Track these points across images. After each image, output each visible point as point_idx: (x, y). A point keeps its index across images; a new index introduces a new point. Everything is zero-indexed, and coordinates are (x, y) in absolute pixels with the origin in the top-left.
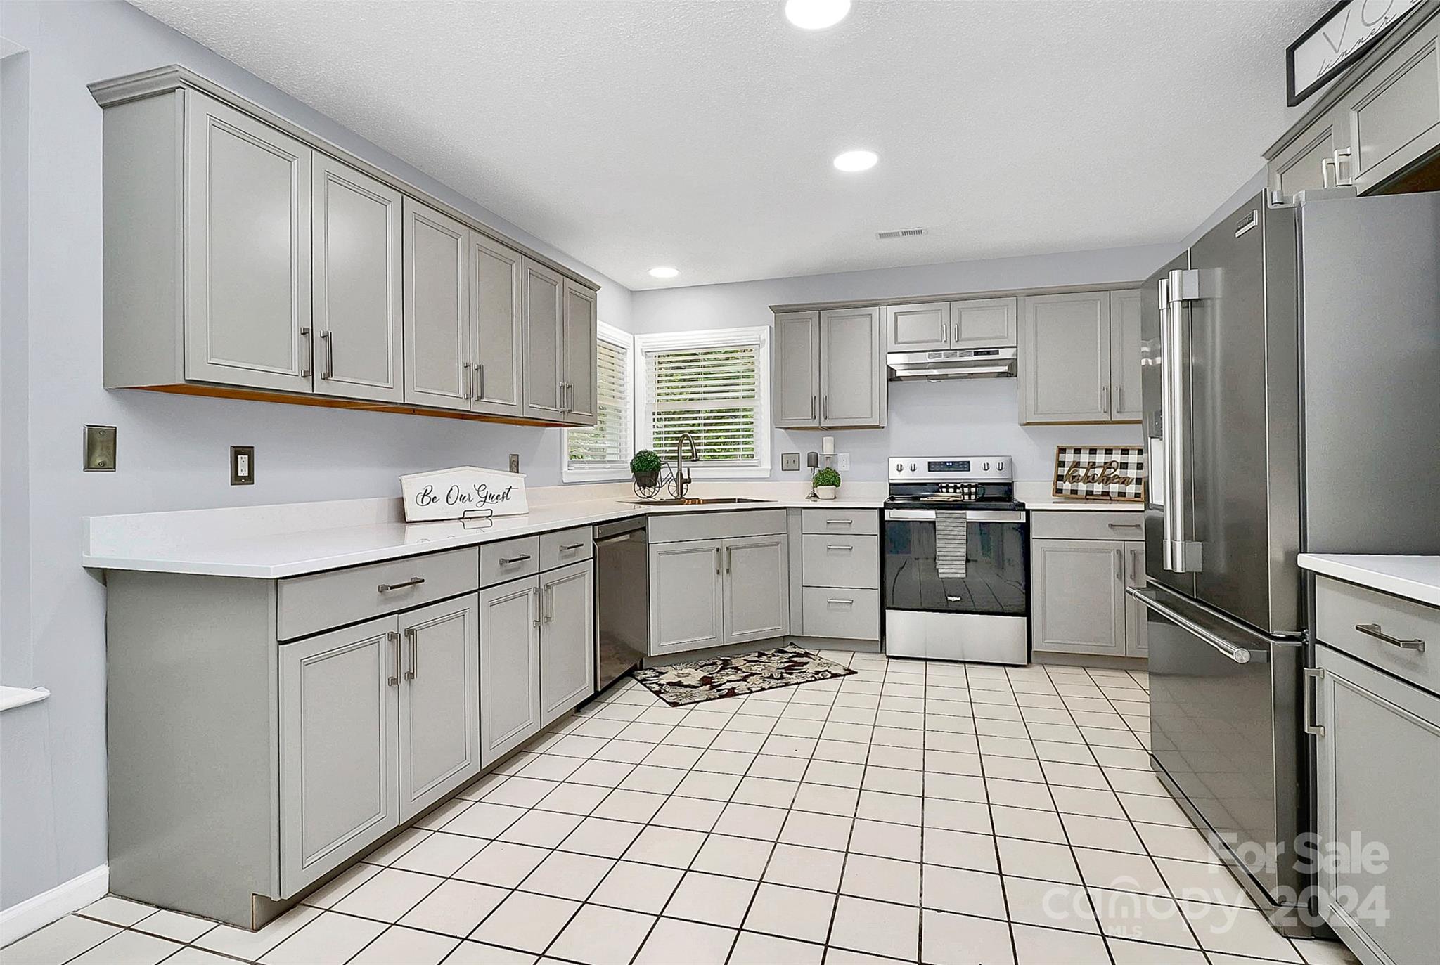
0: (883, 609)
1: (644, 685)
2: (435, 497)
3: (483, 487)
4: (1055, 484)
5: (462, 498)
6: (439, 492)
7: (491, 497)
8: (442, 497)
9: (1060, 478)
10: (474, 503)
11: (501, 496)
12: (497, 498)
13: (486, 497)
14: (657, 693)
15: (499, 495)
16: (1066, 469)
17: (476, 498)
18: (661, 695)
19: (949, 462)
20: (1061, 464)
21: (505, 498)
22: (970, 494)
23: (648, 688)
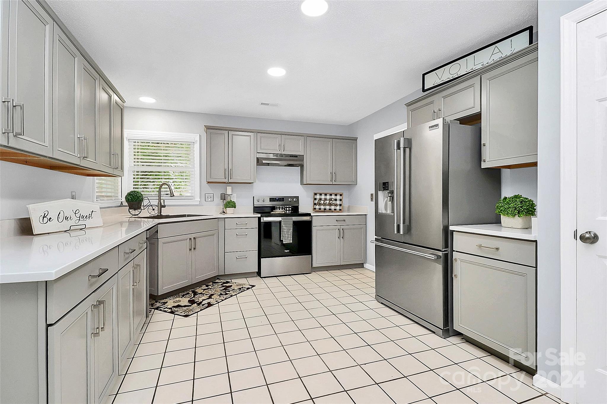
0: (260, 258)
1: (160, 310)
2: (50, 218)
3: (78, 211)
4: (314, 206)
5: (67, 218)
6: (53, 215)
7: (83, 217)
8: (54, 218)
9: (315, 204)
10: (73, 221)
11: (88, 216)
12: (86, 218)
13: (80, 217)
14: (172, 312)
15: (87, 216)
16: (317, 201)
17: (74, 218)
18: (175, 313)
19: (277, 198)
20: (315, 199)
21: (90, 217)
22: (289, 210)
23: (163, 311)
